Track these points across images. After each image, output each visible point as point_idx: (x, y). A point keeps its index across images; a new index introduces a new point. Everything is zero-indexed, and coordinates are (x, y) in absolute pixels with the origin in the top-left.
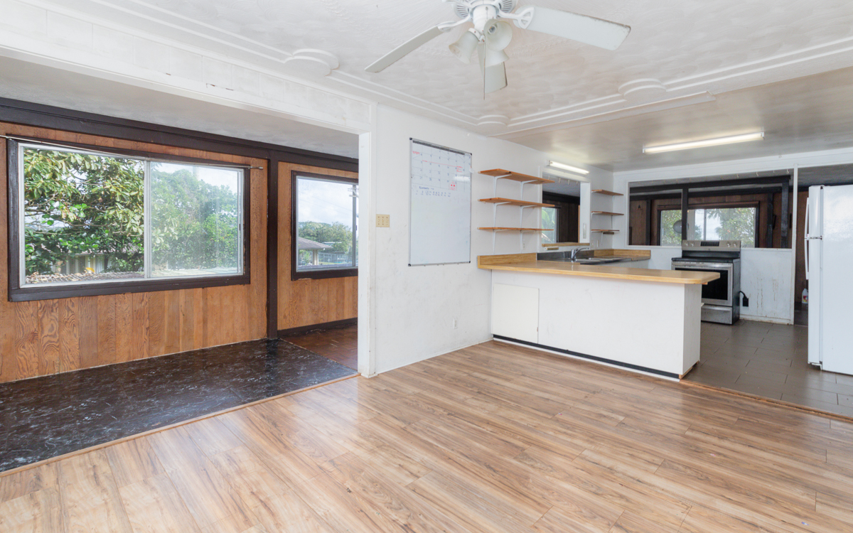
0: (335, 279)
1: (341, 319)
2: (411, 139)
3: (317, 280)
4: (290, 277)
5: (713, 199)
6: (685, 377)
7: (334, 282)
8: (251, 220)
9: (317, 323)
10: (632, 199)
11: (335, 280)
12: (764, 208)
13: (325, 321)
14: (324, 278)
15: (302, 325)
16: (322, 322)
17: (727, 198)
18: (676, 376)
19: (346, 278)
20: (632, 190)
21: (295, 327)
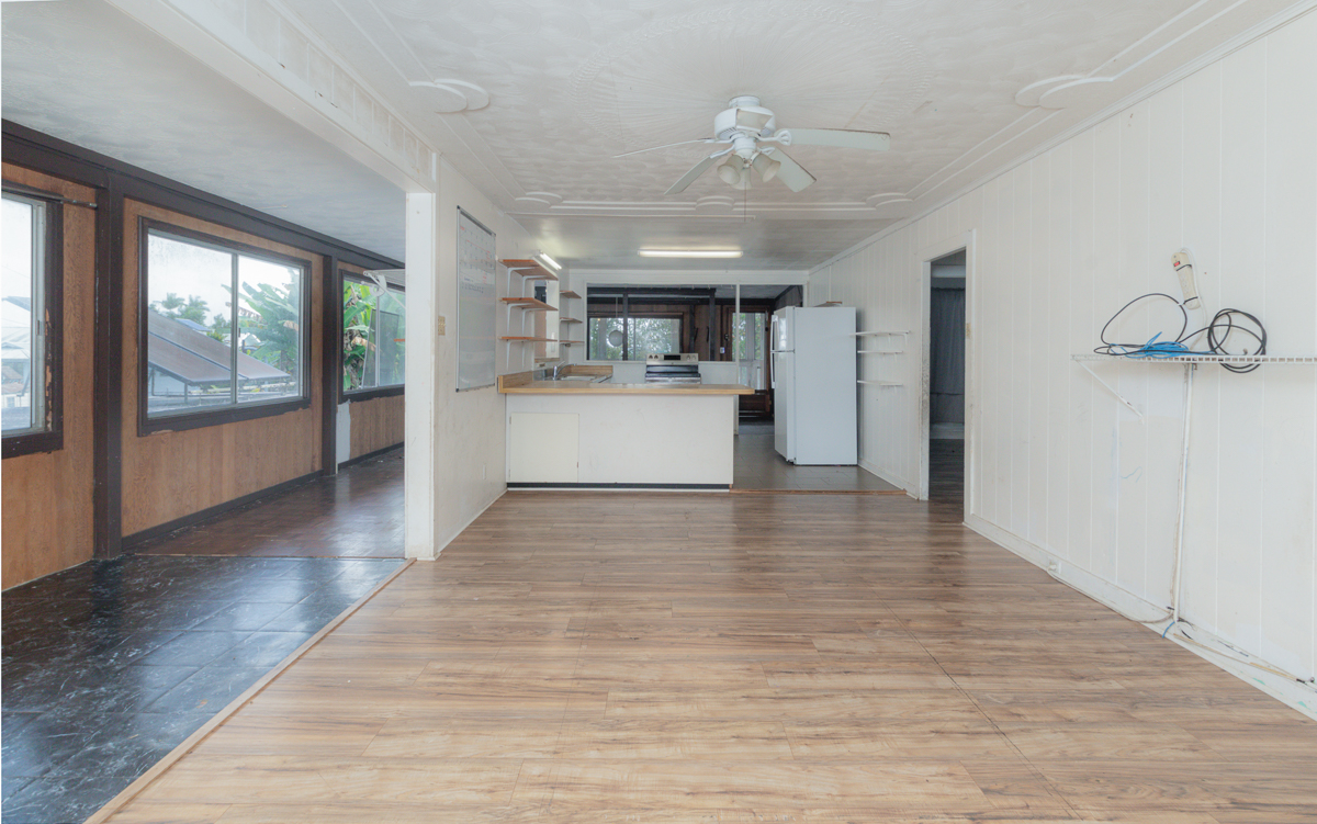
0: (209, 428)
1: (217, 503)
2: (458, 207)
3: (181, 433)
4: (135, 429)
5: (643, 307)
6: (734, 486)
7: (206, 433)
8: (65, 311)
9: (181, 516)
10: (591, 301)
11: (209, 431)
12: (687, 318)
13: (194, 511)
14: (192, 428)
15: (156, 524)
16: (188, 512)
17: (655, 307)
18: (726, 486)
19: (226, 426)
20: (590, 290)
21: (144, 528)
